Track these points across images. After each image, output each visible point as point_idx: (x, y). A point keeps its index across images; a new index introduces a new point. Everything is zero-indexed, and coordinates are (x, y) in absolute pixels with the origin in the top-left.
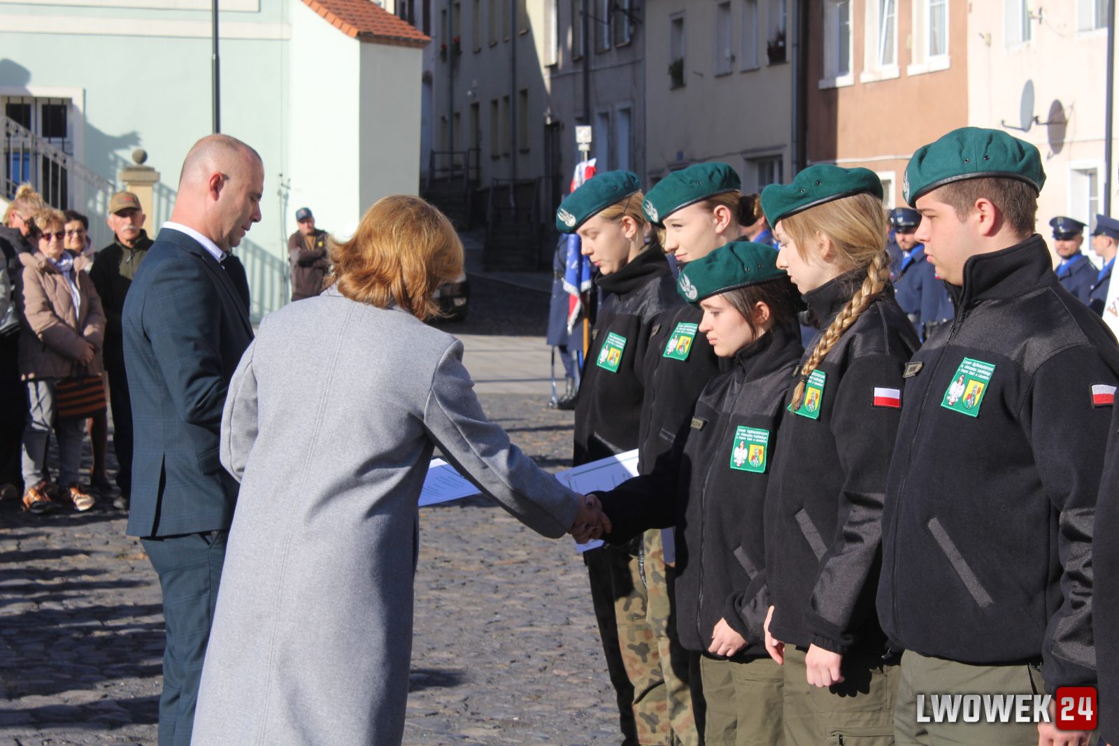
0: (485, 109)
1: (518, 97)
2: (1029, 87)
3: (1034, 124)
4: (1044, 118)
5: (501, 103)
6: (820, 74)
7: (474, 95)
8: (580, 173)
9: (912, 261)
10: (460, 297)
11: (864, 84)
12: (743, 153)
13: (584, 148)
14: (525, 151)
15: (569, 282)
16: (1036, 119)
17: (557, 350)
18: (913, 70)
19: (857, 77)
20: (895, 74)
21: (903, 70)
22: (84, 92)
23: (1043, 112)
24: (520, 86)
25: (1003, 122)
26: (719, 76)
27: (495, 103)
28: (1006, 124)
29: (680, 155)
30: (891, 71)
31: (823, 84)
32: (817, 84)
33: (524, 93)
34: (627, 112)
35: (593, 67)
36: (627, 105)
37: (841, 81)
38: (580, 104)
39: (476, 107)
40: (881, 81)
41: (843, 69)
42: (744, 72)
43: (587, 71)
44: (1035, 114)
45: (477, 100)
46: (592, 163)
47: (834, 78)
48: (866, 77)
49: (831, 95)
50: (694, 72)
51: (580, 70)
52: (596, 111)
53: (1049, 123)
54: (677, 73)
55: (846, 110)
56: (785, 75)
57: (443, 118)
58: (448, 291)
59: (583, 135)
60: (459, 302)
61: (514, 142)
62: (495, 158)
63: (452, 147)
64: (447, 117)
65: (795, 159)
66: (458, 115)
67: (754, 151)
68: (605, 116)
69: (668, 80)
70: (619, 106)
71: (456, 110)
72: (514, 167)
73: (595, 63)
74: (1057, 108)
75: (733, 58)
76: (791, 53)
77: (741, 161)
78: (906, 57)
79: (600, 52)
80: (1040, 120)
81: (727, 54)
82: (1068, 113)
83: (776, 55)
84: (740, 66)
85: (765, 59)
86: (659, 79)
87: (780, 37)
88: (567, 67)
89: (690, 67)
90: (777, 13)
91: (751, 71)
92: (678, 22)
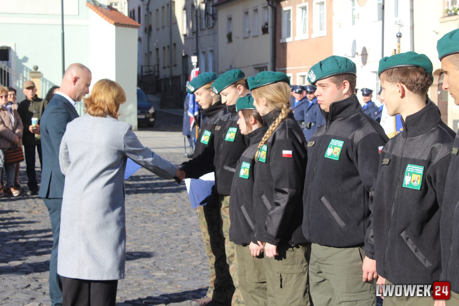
0: (161, 51)
1: (173, 46)
2: (354, 42)
3: (356, 55)
4: (360, 53)
5: (166, 48)
6: (281, 37)
7: (157, 45)
8: (193, 73)
9: (313, 104)
10: (152, 118)
11: (296, 41)
12: (253, 66)
13: (194, 64)
14: (175, 65)
15: (190, 112)
16: (357, 53)
17: (186, 137)
18: (313, 36)
19: (294, 39)
20: (307, 38)
21: (310, 36)
23: (360, 51)
24: (173, 42)
25: (345, 55)
26: (245, 38)
27: (164, 48)
28: (347, 55)
29: (231, 67)
30: (306, 36)
31: (282, 41)
32: (279, 41)
33: (175, 44)
34: (212, 51)
35: (199, 35)
36: (211, 49)
37: (288, 40)
38: (195, 49)
39: (157, 49)
40: (302, 40)
41: (289, 35)
42: (253, 37)
43: (197, 37)
44: (357, 52)
45: (158, 47)
46: (198, 69)
47: (285, 39)
48: (297, 38)
49: (284, 45)
50: (236, 37)
51: (195, 36)
52: (200, 51)
53: (362, 55)
54: (230, 37)
55: (290, 50)
56: (268, 37)
57: (146, 54)
58: (148, 116)
59: (194, 59)
60: (152, 120)
61: (171, 62)
62: (164, 68)
63: (149, 64)
64: (147, 53)
65: (272, 68)
66: (151, 53)
67: (257, 65)
68: (204, 52)
69: (226, 39)
70: (209, 49)
71: (150, 51)
72: (171, 71)
73: (200, 34)
74: (364, 49)
75: (249, 32)
76: (270, 30)
77: (252, 69)
78: (311, 31)
79: (202, 30)
80: (358, 54)
81: (247, 30)
82: (368, 51)
83: (265, 30)
84: (252, 34)
85: (261, 32)
86: (223, 39)
87: (266, 24)
88: (190, 35)
89: (234, 35)
90: (265, 15)
91: (256, 36)
92: (230, 19)
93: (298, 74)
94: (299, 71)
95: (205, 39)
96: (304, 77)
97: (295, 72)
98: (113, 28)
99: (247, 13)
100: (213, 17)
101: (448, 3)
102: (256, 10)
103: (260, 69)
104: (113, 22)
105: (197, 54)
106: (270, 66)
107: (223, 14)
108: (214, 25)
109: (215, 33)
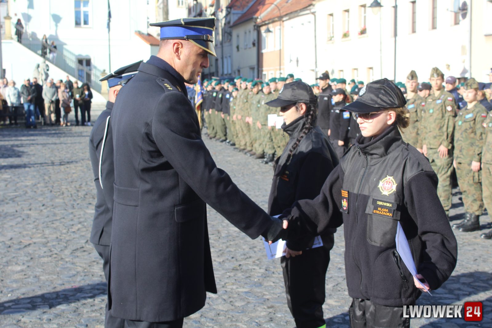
6: (261, 49)
11: (268, 52)
12: (248, 66)
14: (212, 65)
18: (276, 49)
19: (266, 50)
21: (274, 49)
22: (94, 57)
26: (245, 49)
29: (239, 67)
30: (272, 50)
31: (262, 52)
32: (260, 52)
34: (230, 56)
37: (264, 51)
40: (271, 52)
41: (265, 48)
43: (222, 47)
48: (269, 50)
52: (224, 56)
53: (297, 61)
54: (238, 47)
56: (255, 49)
67: (251, 66)
68: (226, 57)
70: (228, 55)
73: (224, 45)
75: (247, 45)
76: (256, 45)
77: (248, 69)
78: (275, 47)
79: (225, 42)
80: (293, 61)
81: (246, 44)
82: (299, 59)
83: (254, 44)
85: (252, 46)
86: (235, 49)
87: (255, 41)
88: (219, 45)
89: (240, 47)
90: (254, 35)
91: (250, 48)
92: (238, 36)
93: (270, 72)
94: (270, 70)
95: (226, 49)
96: (272, 74)
97: (268, 71)
99: (246, 33)
100: (230, 34)
101: (330, 33)
102: (250, 32)
103: (252, 68)
104: (149, 43)
105: (222, 58)
106: (256, 67)
107: (235, 33)
108: (230, 40)
109: (231, 45)
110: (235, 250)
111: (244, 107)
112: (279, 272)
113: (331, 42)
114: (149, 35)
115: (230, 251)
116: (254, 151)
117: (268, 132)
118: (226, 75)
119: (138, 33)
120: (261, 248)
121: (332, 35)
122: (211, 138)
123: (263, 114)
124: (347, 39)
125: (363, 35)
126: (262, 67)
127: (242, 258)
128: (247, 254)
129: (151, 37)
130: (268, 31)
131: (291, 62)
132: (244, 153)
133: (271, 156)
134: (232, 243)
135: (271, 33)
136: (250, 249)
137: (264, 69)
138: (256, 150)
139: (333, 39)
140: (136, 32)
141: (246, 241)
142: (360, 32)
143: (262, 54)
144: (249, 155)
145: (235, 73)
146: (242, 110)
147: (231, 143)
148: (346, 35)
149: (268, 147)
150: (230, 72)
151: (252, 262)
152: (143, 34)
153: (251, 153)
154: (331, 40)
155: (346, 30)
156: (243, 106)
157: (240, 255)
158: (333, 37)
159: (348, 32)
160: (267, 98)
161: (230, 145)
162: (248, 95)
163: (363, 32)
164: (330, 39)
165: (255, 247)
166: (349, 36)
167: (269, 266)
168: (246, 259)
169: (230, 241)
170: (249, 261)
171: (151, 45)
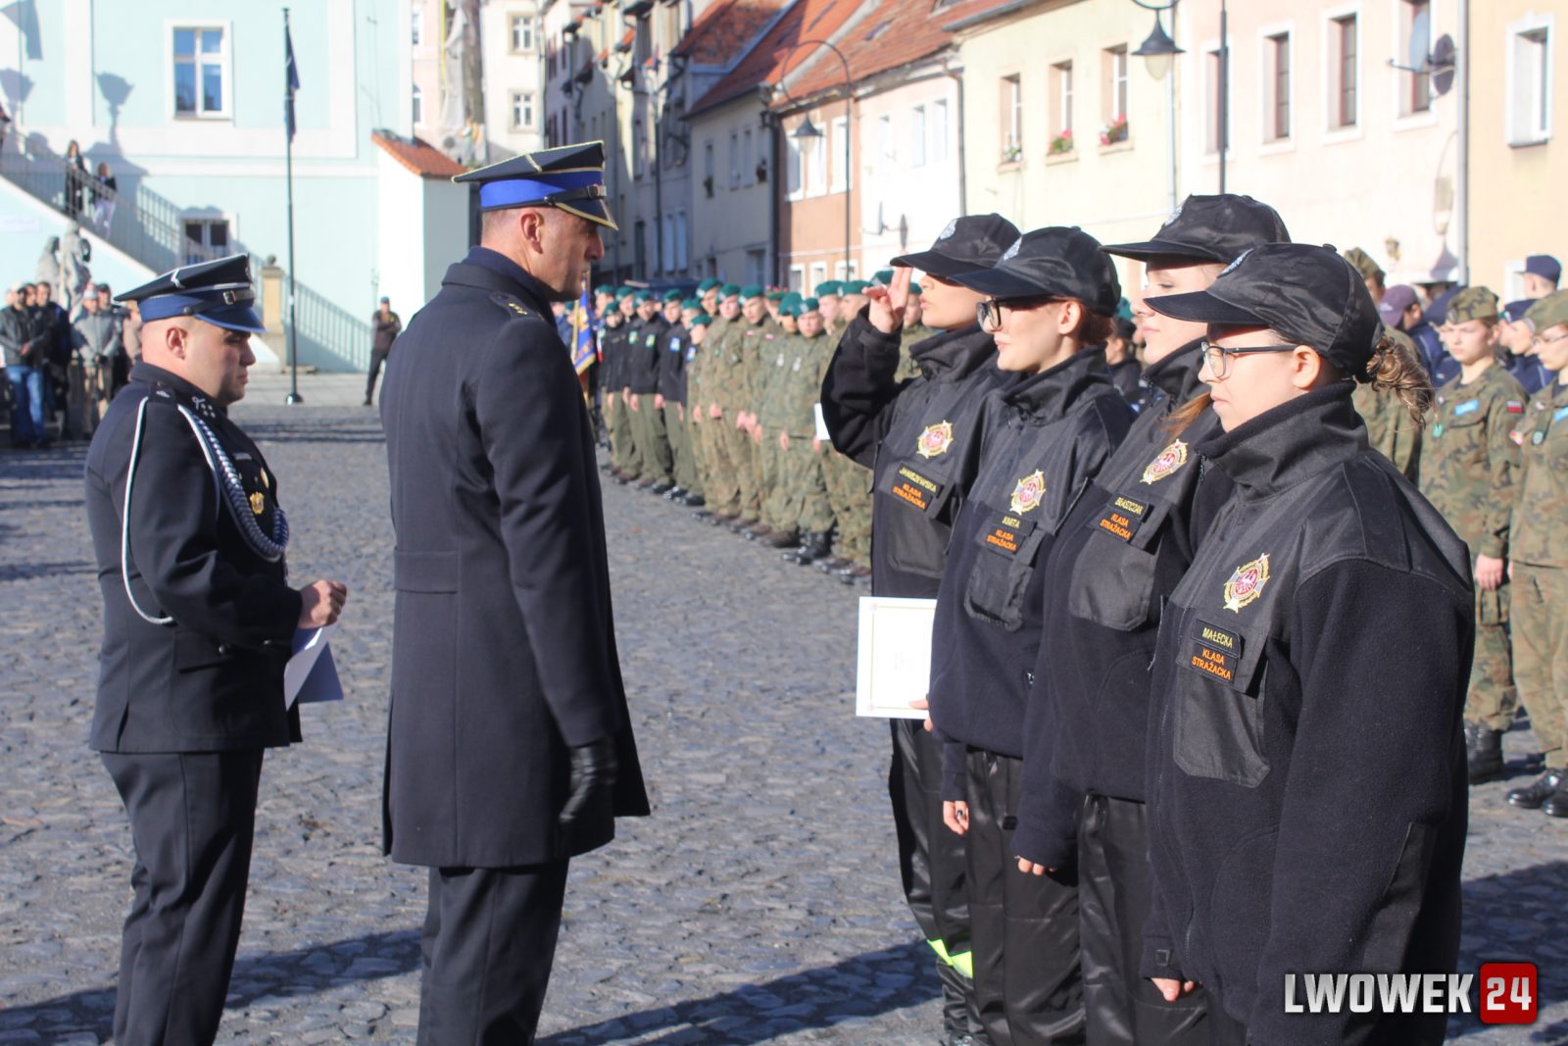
3: (885, 230)
4: (894, 225)
6: (786, 191)
11: (808, 198)
12: (744, 247)
14: (624, 243)
16: (886, 227)
18: (834, 190)
19: (803, 194)
20: (825, 192)
21: (828, 190)
22: (238, 216)
23: (893, 223)
24: (621, 191)
26: (733, 189)
29: (712, 248)
30: (823, 190)
31: (786, 199)
32: (782, 199)
33: (622, 197)
34: (682, 214)
35: (662, 179)
36: (682, 209)
37: (797, 196)
38: (655, 208)
40: (818, 199)
41: (796, 189)
42: (745, 187)
43: (658, 183)
47: (791, 194)
48: (810, 194)
49: (791, 206)
50: (719, 186)
51: (654, 181)
52: (665, 212)
53: (901, 229)
54: (709, 184)
56: (765, 191)
65: (772, 252)
67: (751, 245)
68: (670, 216)
69: (703, 191)
70: (678, 209)
72: (617, 257)
73: (664, 176)
74: (903, 219)
75: (739, 177)
76: (769, 175)
77: (743, 255)
78: (830, 182)
79: (667, 168)
80: (890, 227)
81: (734, 173)
82: (909, 223)
83: (761, 175)
84: (743, 182)
85: (755, 179)
86: (699, 190)
87: (764, 162)
88: (648, 178)
89: (716, 183)
90: (762, 144)
91: (749, 186)
92: (710, 148)
93: (814, 265)
94: (815, 259)
95: (670, 189)
96: (821, 270)
97: (807, 260)
98: (419, 181)
99: (734, 137)
100: (684, 141)
101: (1010, 137)
102: (748, 133)
103: (757, 253)
104: (419, 171)
105: (659, 220)
106: (769, 249)
107: (699, 137)
108: (685, 160)
109: (687, 177)
110: (708, 848)
111: (731, 377)
112: (851, 919)
113: (1013, 166)
114: (418, 143)
115: (692, 851)
116: (764, 522)
117: (813, 462)
118: (671, 273)
119: (383, 135)
120: (791, 839)
121: (1016, 146)
122: (624, 482)
123: (798, 403)
124: (1065, 157)
125: (1116, 146)
126: (788, 248)
127: (729, 875)
128: (747, 861)
129: (424, 150)
130: (809, 130)
131: (885, 232)
132: (732, 529)
133: (820, 538)
134: (696, 824)
135: (817, 139)
136: (756, 842)
137: (794, 254)
138: (771, 520)
139: (1018, 157)
140: (375, 133)
141: (743, 818)
142: (1105, 136)
143: (789, 204)
144: (749, 536)
145: (700, 267)
146: (726, 390)
147: (689, 495)
148: (1061, 145)
149: (809, 508)
150: (682, 264)
151: (763, 887)
152: (399, 139)
153: (755, 528)
154: (1012, 160)
155: (1064, 127)
156: (727, 376)
157: (723, 862)
158: (1020, 151)
159: (1068, 133)
160: (811, 351)
161: (684, 502)
162: (742, 339)
163: (1117, 134)
164: (1010, 156)
165: (773, 838)
166: (1071, 147)
167: (821, 900)
168: (743, 877)
169: (692, 816)
170: (753, 883)
171: (426, 176)
